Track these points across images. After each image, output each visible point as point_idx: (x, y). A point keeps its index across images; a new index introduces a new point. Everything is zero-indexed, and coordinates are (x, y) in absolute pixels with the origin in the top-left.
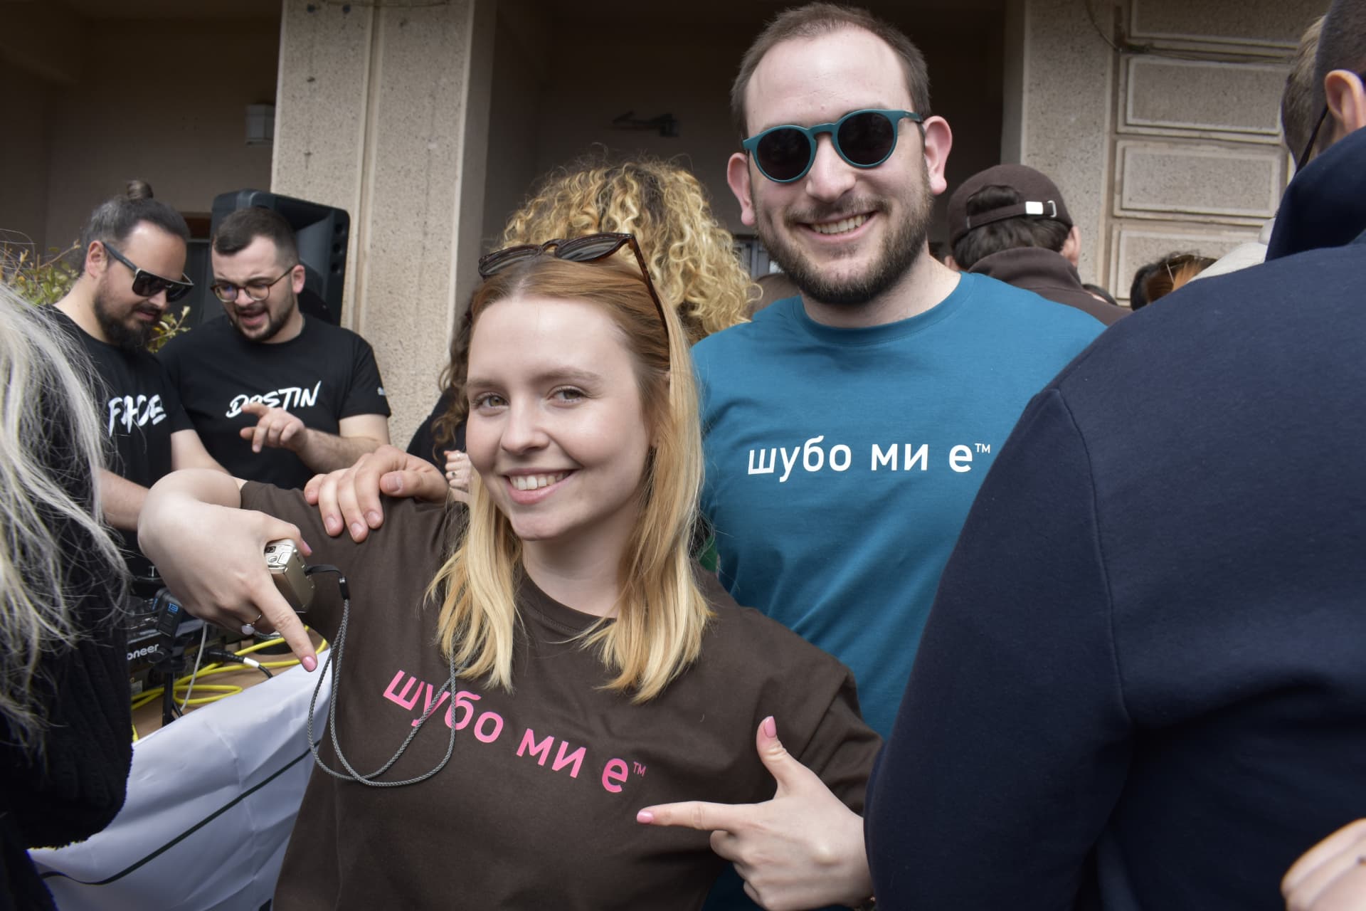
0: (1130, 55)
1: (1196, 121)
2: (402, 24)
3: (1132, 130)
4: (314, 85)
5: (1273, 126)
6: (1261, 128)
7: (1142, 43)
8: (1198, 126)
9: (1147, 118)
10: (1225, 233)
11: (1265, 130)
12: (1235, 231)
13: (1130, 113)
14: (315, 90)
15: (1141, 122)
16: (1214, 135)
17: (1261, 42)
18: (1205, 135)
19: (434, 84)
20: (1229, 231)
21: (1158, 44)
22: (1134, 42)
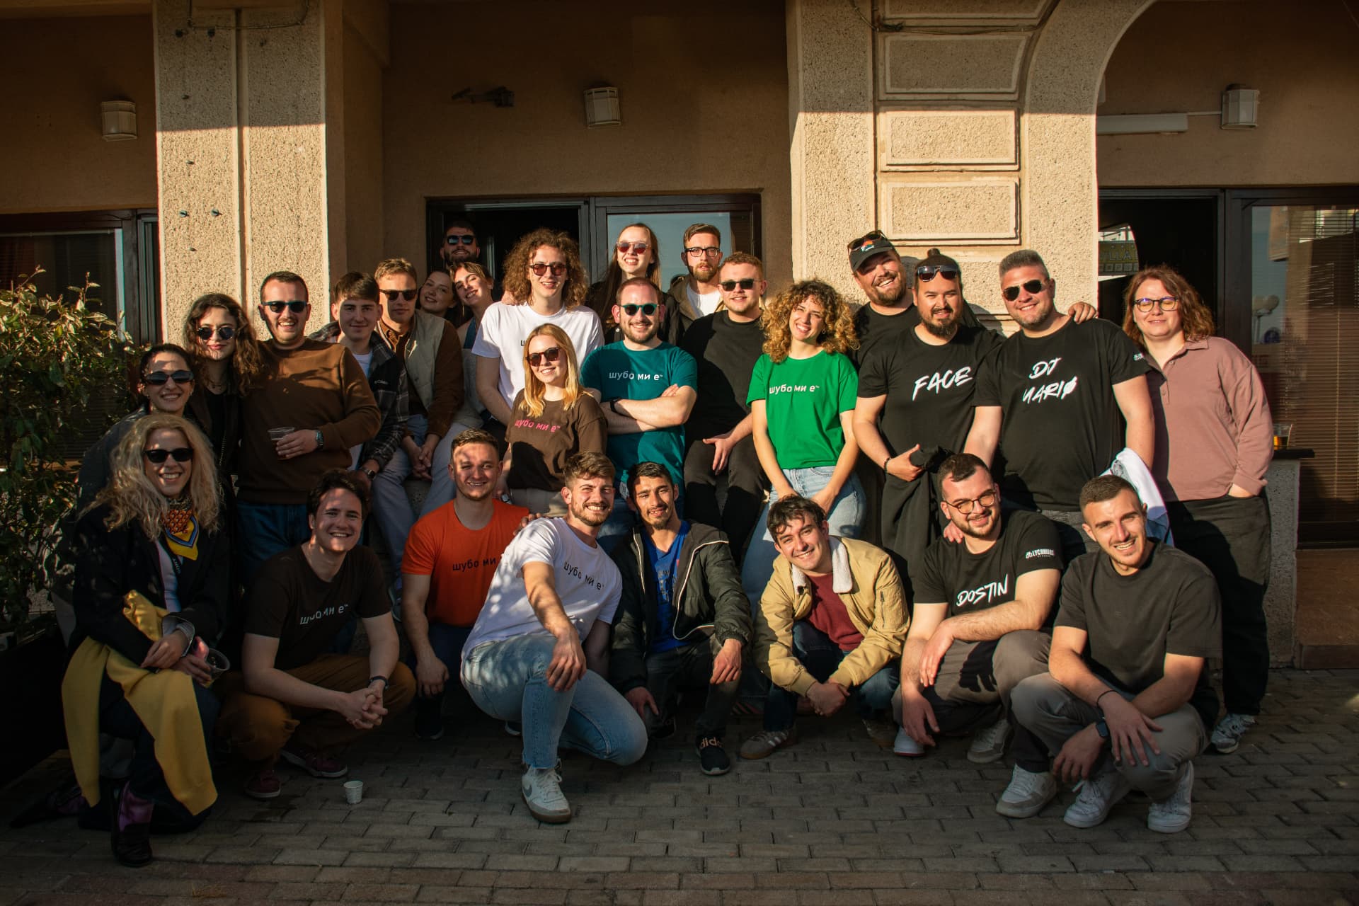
0: (886, 34)
1: (943, 87)
2: (262, 44)
3: (891, 97)
4: (189, 102)
5: (1009, 86)
6: (999, 88)
7: (896, 23)
8: (946, 90)
9: (902, 87)
10: (975, 178)
11: (1002, 90)
12: (982, 176)
13: (888, 84)
14: (190, 106)
15: (898, 90)
16: (960, 97)
17: (996, 15)
18: (954, 97)
19: (295, 95)
20: (978, 176)
21: (908, 23)
22: (888, 22)
